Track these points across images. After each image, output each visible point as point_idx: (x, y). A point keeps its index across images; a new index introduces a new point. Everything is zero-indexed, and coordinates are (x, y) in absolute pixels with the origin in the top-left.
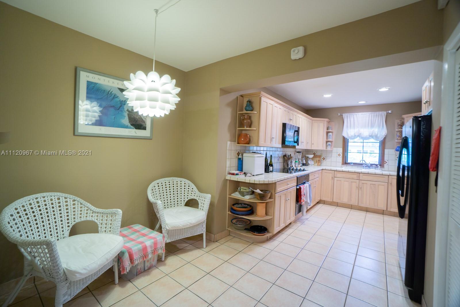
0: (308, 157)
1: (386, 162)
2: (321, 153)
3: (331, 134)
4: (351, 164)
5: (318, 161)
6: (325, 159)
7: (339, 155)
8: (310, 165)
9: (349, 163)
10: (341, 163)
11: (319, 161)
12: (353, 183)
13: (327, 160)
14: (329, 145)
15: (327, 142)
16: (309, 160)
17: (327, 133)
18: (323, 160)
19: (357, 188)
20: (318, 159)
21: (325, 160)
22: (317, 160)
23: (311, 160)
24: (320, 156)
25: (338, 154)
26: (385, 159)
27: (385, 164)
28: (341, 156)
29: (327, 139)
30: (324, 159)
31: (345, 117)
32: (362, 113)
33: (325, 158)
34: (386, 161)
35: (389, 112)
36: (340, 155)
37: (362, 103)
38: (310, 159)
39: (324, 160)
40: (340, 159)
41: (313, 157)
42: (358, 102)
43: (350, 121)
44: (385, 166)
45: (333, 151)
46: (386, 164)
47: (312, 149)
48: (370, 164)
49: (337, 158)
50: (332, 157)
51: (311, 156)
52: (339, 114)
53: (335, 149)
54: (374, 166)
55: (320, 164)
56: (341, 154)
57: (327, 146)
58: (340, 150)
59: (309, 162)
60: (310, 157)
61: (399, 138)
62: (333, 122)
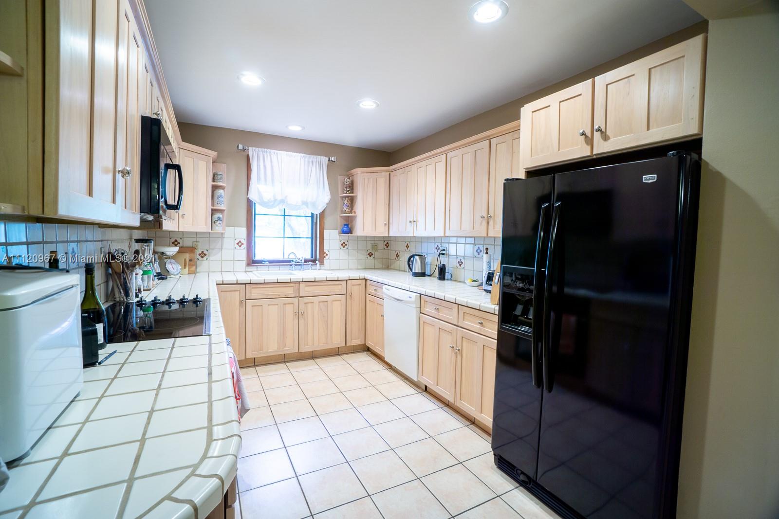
0: (163, 253)
1: (327, 255)
2: (194, 240)
3: (221, 191)
4: (266, 264)
5: (188, 261)
6: (205, 255)
7: (240, 244)
8: (172, 276)
9: (260, 262)
10: (244, 263)
11: (190, 260)
12: (287, 305)
13: (211, 258)
14: (219, 219)
15: (214, 211)
16: (168, 261)
17: (215, 188)
18: (199, 257)
19: (296, 315)
20: (187, 256)
21: (205, 258)
22: (185, 260)
23: (172, 260)
24: (192, 249)
25: (237, 241)
26: (325, 249)
27: (324, 259)
28: (245, 246)
29: (213, 205)
30: (203, 255)
31: (253, 156)
32: (287, 153)
33: (205, 252)
34: (327, 252)
35: (333, 159)
36: (243, 244)
37: (295, 129)
38: (169, 258)
39: (202, 257)
40: (242, 253)
41: (179, 252)
42: (287, 127)
43: (265, 166)
44: (325, 261)
45: (226, 235)
46: (327, 257)
47: (181, 230)
48: (303, 261)
49: (236, 250)
50: (223, 250)
51: (172, 250)
52: (240, 147)
53: (229, 231)
54: (310, 263)
55: (193, 268)
56: (245, 242)
57: (213, 223)
58: (242, 232)
59: (169, 267)
60: (168, 253)
61: (347, 210)
62: (223, 165)
